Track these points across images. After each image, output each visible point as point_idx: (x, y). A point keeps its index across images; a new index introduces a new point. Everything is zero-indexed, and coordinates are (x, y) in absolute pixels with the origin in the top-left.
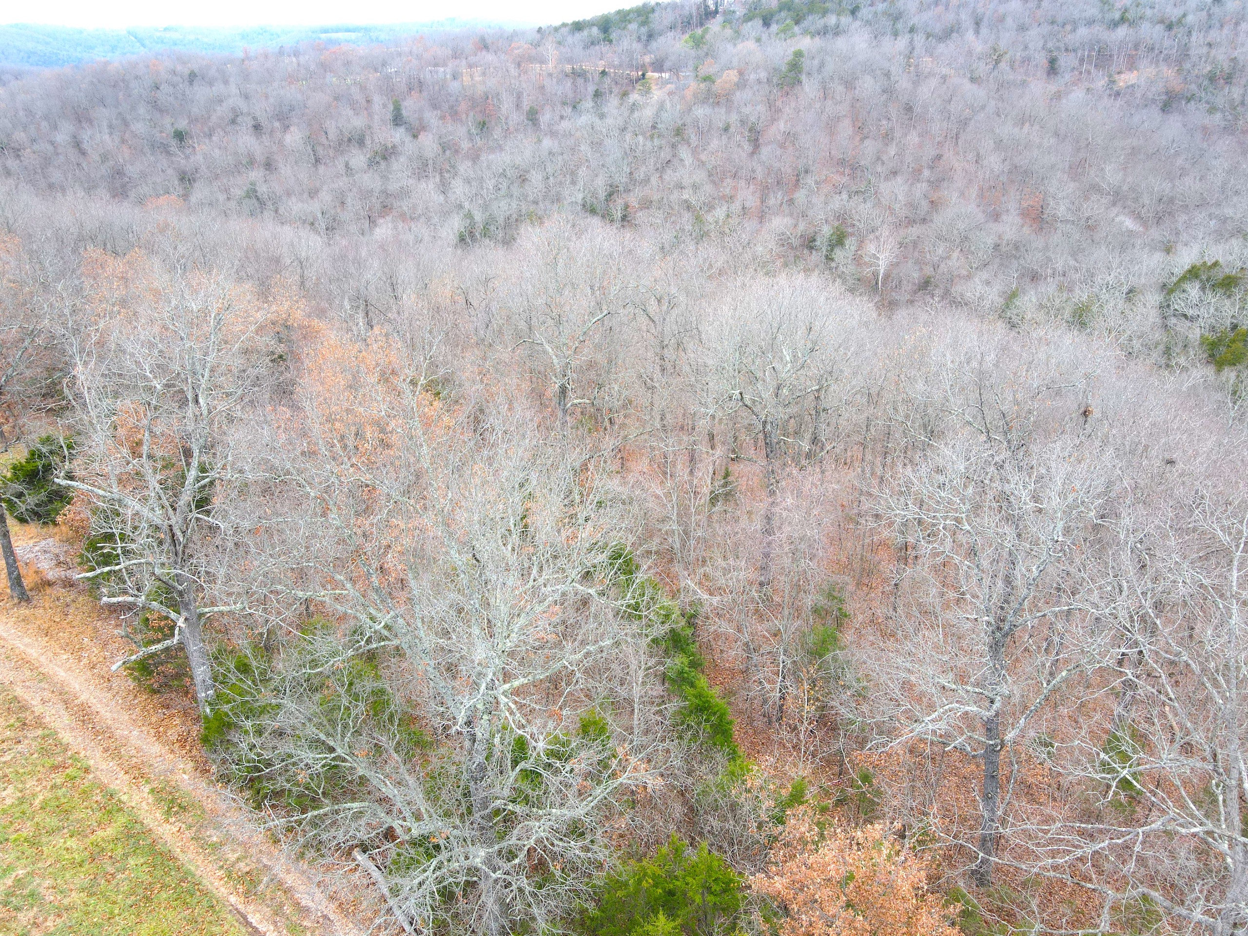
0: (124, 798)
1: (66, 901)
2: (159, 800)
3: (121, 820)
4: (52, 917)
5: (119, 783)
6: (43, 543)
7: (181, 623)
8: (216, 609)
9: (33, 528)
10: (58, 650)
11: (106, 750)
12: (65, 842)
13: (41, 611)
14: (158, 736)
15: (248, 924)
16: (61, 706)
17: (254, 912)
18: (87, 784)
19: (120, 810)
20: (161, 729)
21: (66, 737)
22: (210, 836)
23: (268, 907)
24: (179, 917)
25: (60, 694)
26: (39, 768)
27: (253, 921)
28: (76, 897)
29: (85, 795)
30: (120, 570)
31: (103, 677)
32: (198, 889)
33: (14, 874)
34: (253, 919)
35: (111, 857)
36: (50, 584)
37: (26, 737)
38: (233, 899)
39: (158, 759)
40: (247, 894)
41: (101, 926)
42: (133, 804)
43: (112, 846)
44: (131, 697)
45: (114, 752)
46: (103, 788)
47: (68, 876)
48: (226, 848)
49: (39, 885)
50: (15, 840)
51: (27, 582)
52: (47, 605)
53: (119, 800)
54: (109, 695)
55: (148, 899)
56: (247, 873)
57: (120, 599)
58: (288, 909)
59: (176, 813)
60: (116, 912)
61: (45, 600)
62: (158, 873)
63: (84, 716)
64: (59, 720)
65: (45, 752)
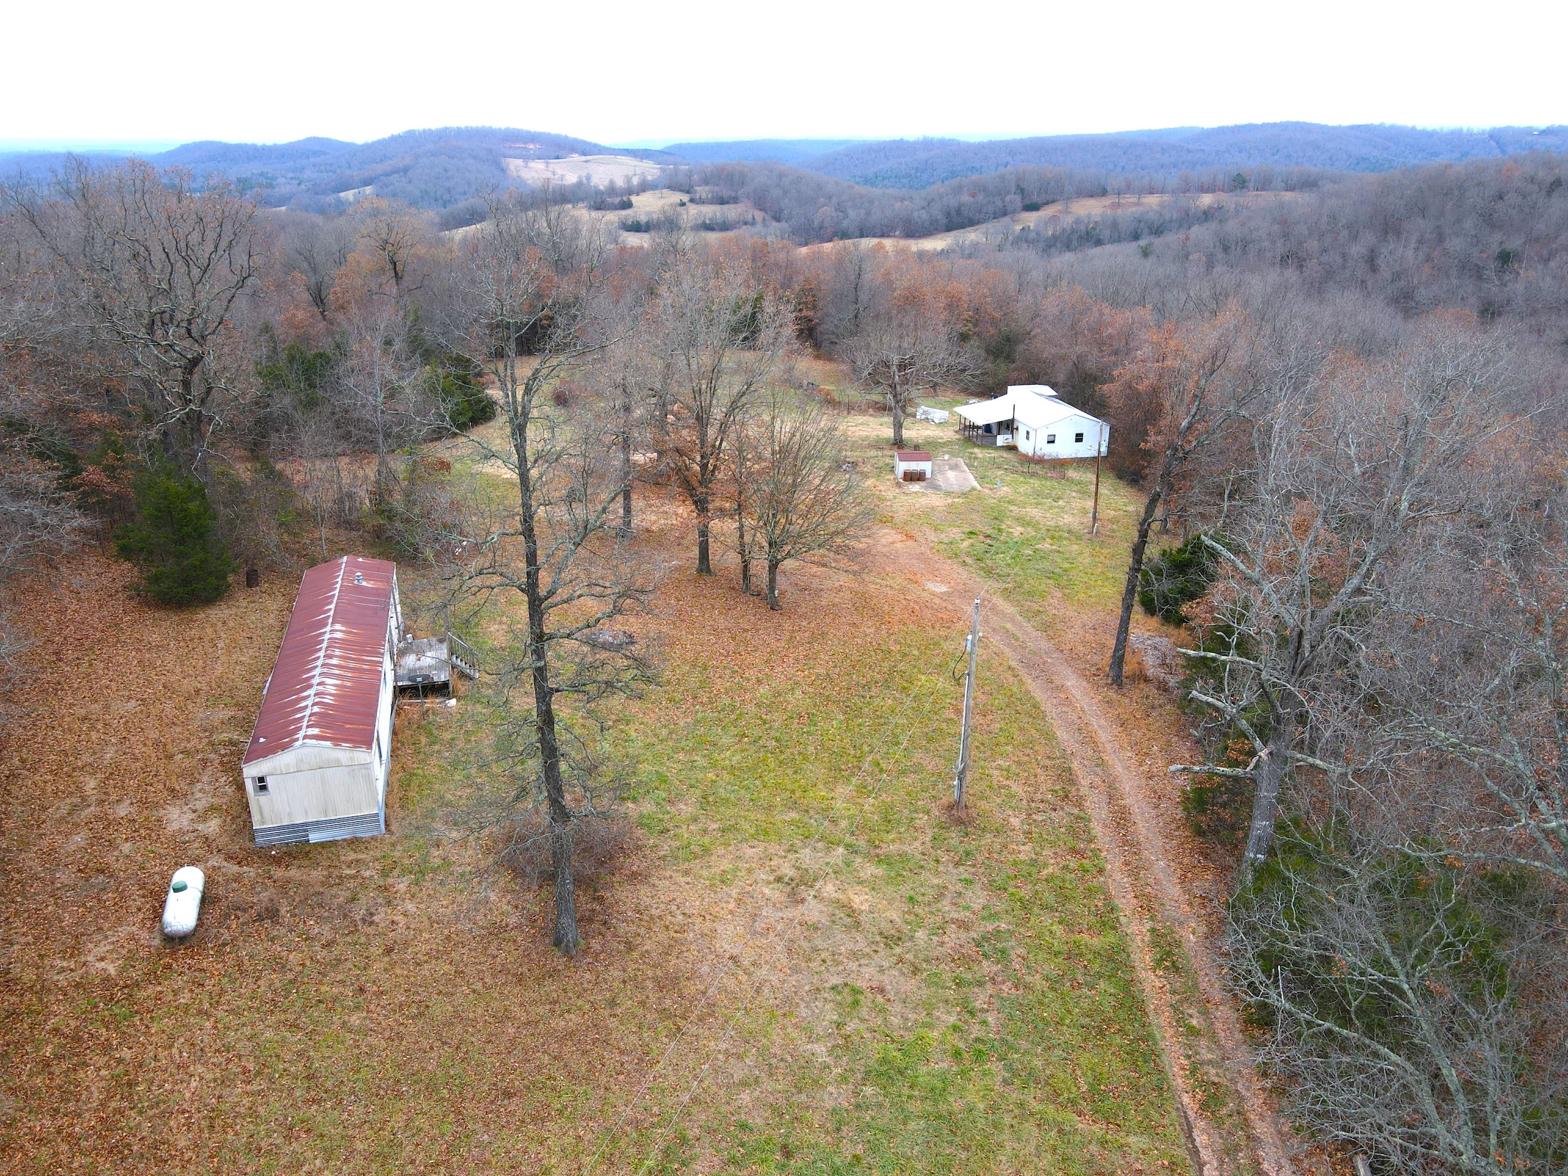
0: (1123, 920)
1: (1028, 979)
2: (1155, 944)
3: (1111, 938)
4: (1009, 984)
5: (1126, 903)
6: (1158, 639)
7: (1263, 754)
8: (1310, 760)
9: (1154, 622)
10: (1126, 745)
11: (1127, 864)
12: (1052, 924)
13: (1127, 701)
14: (1183, 879)
15: (1190, 1137)
16: (1104, 798)
17: (1204, 1131)
18: (1095, 883)
19: (1114, 928)
20: (1189, 875)
21: (1097, 829)
22: (1191, 1016)
23: (1221, 1138)
24: (1123, 1073)
25: (1109, 787)
26: (1061, 843)
27: (1198, 1140)
28: (1037, 981)
29: (1090, 893)
31: (1155, 792)
32: (1154, 1060)
33: (997, 923)
34: (1201, 1139)
35: (1085, 967)
36: (1147, 680)
37: (1062, 809)
38: (1186, 1099)
39: (1173, 903)
40: (1204, 1106)
41: (1047, 1024)
42: (1129, 932)
43: (1091, 956)
44: (1173, 826)
45: (1134, 870)
46: (1108, 898)
47: (1039, 957)
48: (1203, 1042)
49: (1013, 948)
50: (1012, 894)
51: (1127, 669)
52: (1135, 698)
53: (1117, 918)
54: (1153, 813)
55: (1101, 1032)
56: (1215, 1084)
57: (1210, 700)
58: (1243, 1158)
59: (1166, 968)
60: (1067, 1021)
61: (1136, 692)
62: (1122, 1014)
63: (1121, 819)
64: (1098, 811)
65: (1072, 832)
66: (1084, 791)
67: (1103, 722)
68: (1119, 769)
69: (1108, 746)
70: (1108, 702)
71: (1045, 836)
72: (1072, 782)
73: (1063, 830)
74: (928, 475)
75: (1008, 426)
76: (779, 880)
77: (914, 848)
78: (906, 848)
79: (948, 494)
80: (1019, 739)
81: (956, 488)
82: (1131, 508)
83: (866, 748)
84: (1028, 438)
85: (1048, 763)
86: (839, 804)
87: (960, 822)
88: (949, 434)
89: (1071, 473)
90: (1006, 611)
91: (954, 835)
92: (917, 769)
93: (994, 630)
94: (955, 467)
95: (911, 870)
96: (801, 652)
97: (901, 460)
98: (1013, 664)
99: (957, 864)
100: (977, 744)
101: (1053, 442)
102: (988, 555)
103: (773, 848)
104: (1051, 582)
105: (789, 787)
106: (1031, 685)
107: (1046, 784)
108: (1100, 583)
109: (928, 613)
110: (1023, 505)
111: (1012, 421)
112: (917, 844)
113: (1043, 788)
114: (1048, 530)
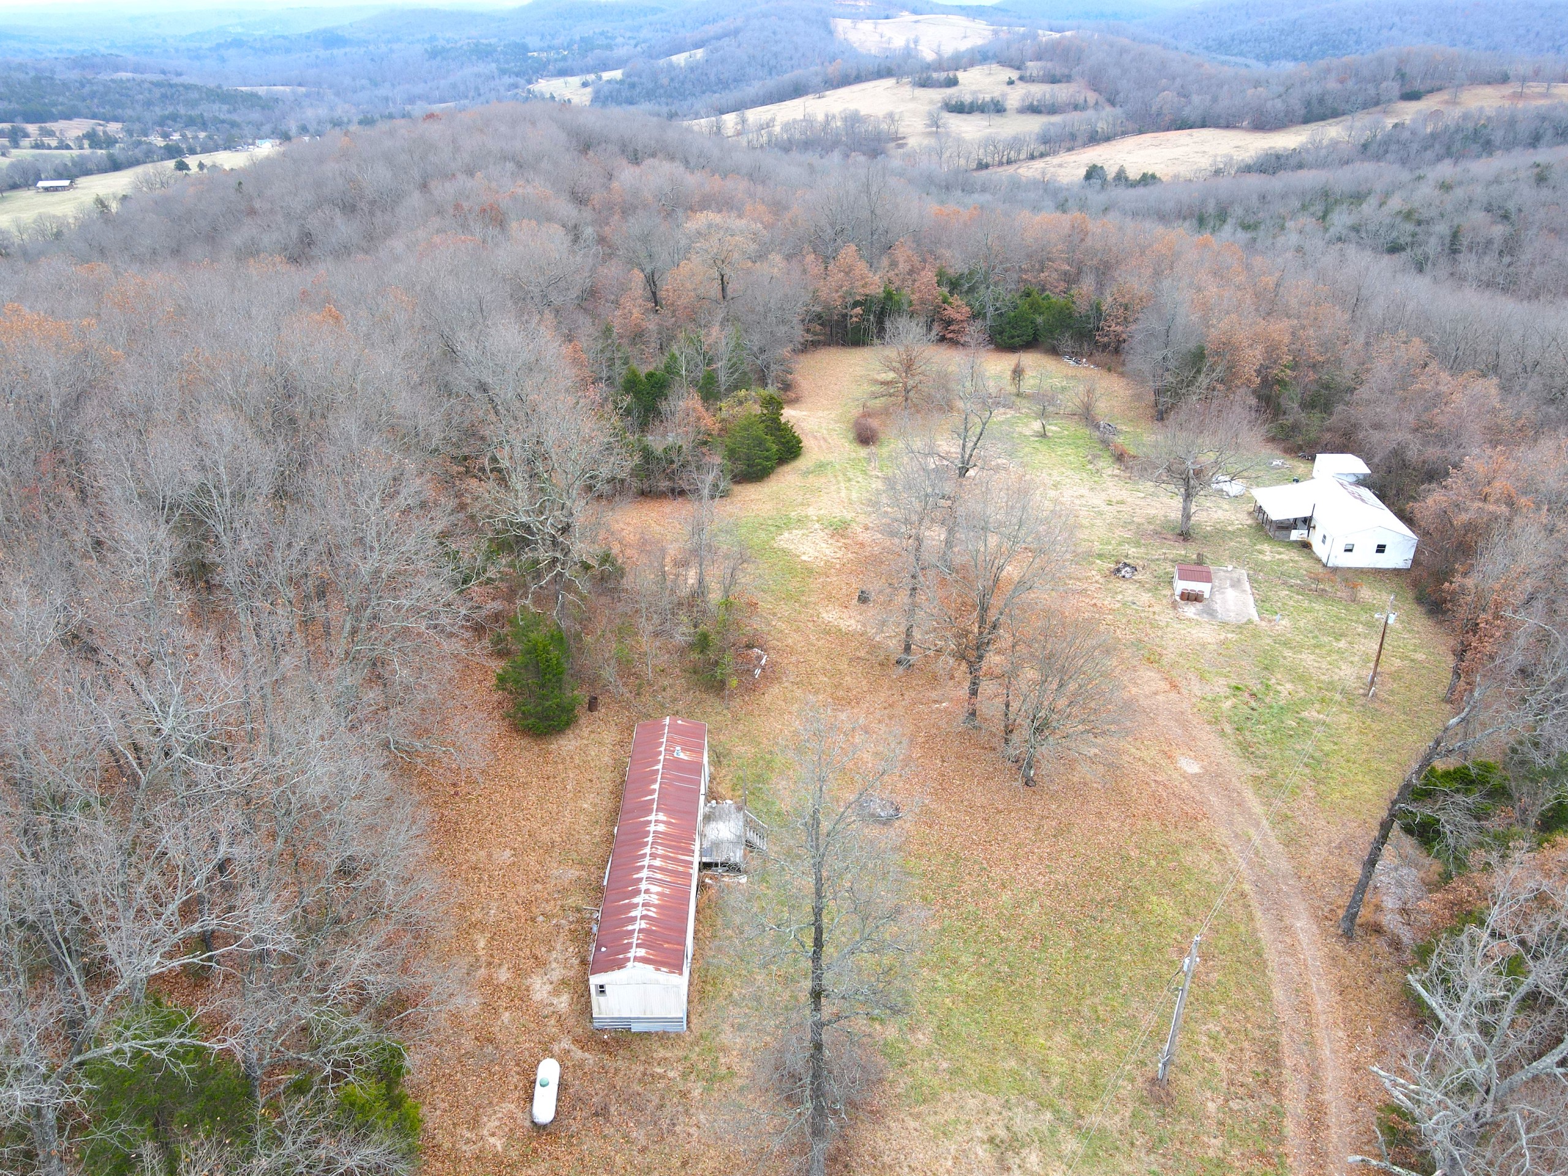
6: (1406, 870)
10: (1339, 1021)
13: (1353, 960)
16: (1304, 1086)
21: (1290, 1127)
25: (1313, 1074)
26: (1250, 1142)
36: (1380, 931)
37: (1260, 1098)
44: (1366, 1138)
51: (1363, 915)
52: (1362, 958)
54: (1349, 1117)
61: (1365, 949)
66: (1287, 1074)
68: (1326, 1052)
69: (1322, 1018)
70: (1333, 959)
71: (1237, 1131)
72: (1277, 1063)
73: (1255, 1126)
74: (1206, 595)
75: (1307, 522)
76: (991, 1140)
77: (1113, 1124)
78: (1107, 1123)
79: (1224, 624)
80: (1235, 997)
81: (1232, 617)
82: (1420, 656)
83: (1088, 989)
84: (1324, 542)
85: (1257, 1033)
86: (1055, 1058)
87: (1159, 1100)
88: (1240, 519)
89: (1365, 593)
90: (1254, 810)
91: (1152, 1114)
92: (1130, 1024)
93: (1236, 836)
94: (1236, 584)
95: (1106, 1151)
96: (1045, 849)
97: (1180, 578)
98: (1247, 887)
99: (1150, 1151)
100: (1192, 999)
101: (1351, 550)
102: (1249, 724)
103: (993, 1103)
104: (1307, 771)
105: (1013, 1029)
106: (1262, 921)
107: (1252, 1064)
108: (1360, 778)
109: (1174, 804)
110: (1298, 648)
111: (1311, 517)
112: (1117, 1118)
113: (1246, 1068)
114: (1320, 688)
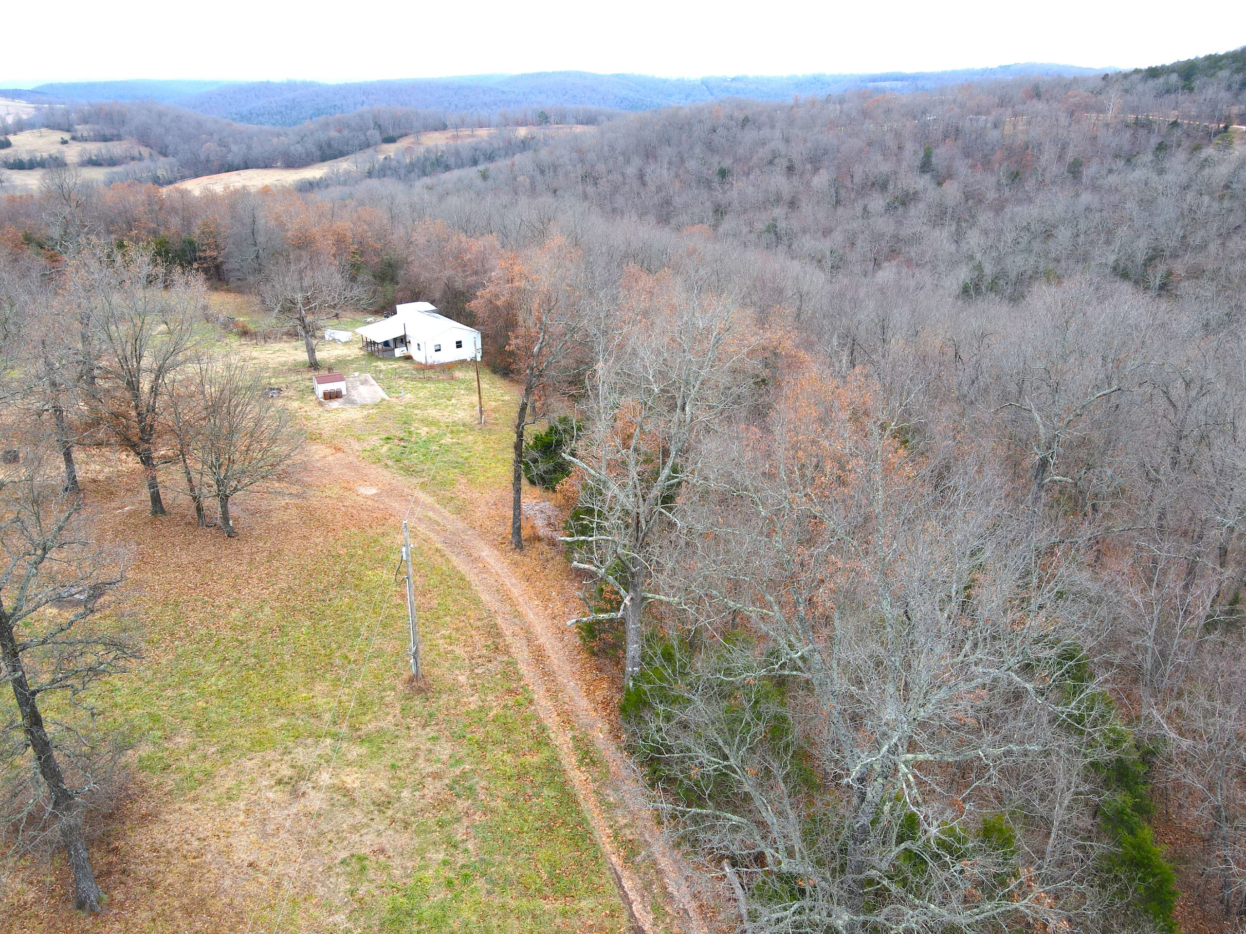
0: (552, 736)
1: (493, 804)
2: (577, 748)
3: (546, 753)
4: (479, 813)
5: (552, 721)
6: (542, 504)
7: (627, 601)
8: (657, 597)
9: (538, 491)
10: (533, 596)
11: (548, 690)
12: (503, 755)
13: (528, 560)
14: (588, 693)
15: (621, 887)
16: (524, 642)
17: (629, 878)
18: (528, 714)
19: (547, 744)
20: (592, 688)
21: (523, 668)
22: (608, 795)
23: (640, 879)
24: (570, 855)
25: (527, 632)
26: (499, 687)
27: (626, 886)
28: (500, 804)
29: (526, 721)
30: (592, 542)
31: (559, 628)
32: (589, 838)
33: (463, 766)
34: (627, 884)
35: (532, 781)
36: (539, 539)
37: (496, 659)
38: (614, 859)
39: (584, 713)
40: (626, 859)
41: (512, 836)
42: (557, 744)
43: (534, 772)
44: (575, 652)
45: (554, 694)
46: (539, 721)
47: (498, 784)
48: (619, 812)
49: (477, 783)
50: (470, 739)
51: (524, 533)
52: (534, 556)
53: (548, 736)
54: (560, 645)
55: (551, 830)
56: (630, 841)
57: (586, 566)
58: (656, 889)
59: (587, 764)
60: (525, 829)
61: (534, 552)
62: (563, 810)
63: (539, 656)
64: (521, 653)
65: (506, 676)
66: (509, 639)
67: (514, 581)
68: (531, 616)
69: (521, 599)
70: (515, 564)
71: (487, 685)
72: (499, 635)
73: (499, 676)
74: (344, 392)
75: (402, 340)
76: (279, 782)
77: (388, 722)
78: (382, 724)
79: (363, 406)
80: (454, 609)
81: (369, 401)
82: (507, 398)
83: (334, 646)
84: (419, 349)
85: (479, 623)
86: (320, 701)
87: (420, 690)
88: (355, 351)
89: (458, 374)
90: (426, 502)
91: (418, 703)
92: (379, 654)
93: (420, 519)
94: (365, 382)
95: (389, 742)
96: (263, 571)
97: (319, 383)
98: (439, 546)
99: (424, 727)
100: (423, 621)
101: (439, 350)
102: (404, 456)
103: (270, 755)
104: (456, 471)
105: (273, 697)
106: (455, 560)
107: (480, 640)
108: (493, 465)
109: (364, 515)
110: (424, 408)
111: (405, 336)
112: (390, 718)
113: (479, 646)
114: (448, 426)
